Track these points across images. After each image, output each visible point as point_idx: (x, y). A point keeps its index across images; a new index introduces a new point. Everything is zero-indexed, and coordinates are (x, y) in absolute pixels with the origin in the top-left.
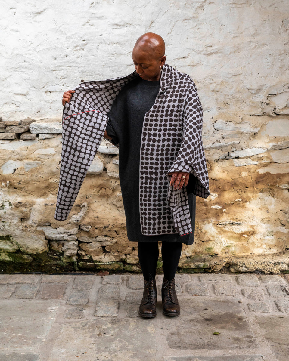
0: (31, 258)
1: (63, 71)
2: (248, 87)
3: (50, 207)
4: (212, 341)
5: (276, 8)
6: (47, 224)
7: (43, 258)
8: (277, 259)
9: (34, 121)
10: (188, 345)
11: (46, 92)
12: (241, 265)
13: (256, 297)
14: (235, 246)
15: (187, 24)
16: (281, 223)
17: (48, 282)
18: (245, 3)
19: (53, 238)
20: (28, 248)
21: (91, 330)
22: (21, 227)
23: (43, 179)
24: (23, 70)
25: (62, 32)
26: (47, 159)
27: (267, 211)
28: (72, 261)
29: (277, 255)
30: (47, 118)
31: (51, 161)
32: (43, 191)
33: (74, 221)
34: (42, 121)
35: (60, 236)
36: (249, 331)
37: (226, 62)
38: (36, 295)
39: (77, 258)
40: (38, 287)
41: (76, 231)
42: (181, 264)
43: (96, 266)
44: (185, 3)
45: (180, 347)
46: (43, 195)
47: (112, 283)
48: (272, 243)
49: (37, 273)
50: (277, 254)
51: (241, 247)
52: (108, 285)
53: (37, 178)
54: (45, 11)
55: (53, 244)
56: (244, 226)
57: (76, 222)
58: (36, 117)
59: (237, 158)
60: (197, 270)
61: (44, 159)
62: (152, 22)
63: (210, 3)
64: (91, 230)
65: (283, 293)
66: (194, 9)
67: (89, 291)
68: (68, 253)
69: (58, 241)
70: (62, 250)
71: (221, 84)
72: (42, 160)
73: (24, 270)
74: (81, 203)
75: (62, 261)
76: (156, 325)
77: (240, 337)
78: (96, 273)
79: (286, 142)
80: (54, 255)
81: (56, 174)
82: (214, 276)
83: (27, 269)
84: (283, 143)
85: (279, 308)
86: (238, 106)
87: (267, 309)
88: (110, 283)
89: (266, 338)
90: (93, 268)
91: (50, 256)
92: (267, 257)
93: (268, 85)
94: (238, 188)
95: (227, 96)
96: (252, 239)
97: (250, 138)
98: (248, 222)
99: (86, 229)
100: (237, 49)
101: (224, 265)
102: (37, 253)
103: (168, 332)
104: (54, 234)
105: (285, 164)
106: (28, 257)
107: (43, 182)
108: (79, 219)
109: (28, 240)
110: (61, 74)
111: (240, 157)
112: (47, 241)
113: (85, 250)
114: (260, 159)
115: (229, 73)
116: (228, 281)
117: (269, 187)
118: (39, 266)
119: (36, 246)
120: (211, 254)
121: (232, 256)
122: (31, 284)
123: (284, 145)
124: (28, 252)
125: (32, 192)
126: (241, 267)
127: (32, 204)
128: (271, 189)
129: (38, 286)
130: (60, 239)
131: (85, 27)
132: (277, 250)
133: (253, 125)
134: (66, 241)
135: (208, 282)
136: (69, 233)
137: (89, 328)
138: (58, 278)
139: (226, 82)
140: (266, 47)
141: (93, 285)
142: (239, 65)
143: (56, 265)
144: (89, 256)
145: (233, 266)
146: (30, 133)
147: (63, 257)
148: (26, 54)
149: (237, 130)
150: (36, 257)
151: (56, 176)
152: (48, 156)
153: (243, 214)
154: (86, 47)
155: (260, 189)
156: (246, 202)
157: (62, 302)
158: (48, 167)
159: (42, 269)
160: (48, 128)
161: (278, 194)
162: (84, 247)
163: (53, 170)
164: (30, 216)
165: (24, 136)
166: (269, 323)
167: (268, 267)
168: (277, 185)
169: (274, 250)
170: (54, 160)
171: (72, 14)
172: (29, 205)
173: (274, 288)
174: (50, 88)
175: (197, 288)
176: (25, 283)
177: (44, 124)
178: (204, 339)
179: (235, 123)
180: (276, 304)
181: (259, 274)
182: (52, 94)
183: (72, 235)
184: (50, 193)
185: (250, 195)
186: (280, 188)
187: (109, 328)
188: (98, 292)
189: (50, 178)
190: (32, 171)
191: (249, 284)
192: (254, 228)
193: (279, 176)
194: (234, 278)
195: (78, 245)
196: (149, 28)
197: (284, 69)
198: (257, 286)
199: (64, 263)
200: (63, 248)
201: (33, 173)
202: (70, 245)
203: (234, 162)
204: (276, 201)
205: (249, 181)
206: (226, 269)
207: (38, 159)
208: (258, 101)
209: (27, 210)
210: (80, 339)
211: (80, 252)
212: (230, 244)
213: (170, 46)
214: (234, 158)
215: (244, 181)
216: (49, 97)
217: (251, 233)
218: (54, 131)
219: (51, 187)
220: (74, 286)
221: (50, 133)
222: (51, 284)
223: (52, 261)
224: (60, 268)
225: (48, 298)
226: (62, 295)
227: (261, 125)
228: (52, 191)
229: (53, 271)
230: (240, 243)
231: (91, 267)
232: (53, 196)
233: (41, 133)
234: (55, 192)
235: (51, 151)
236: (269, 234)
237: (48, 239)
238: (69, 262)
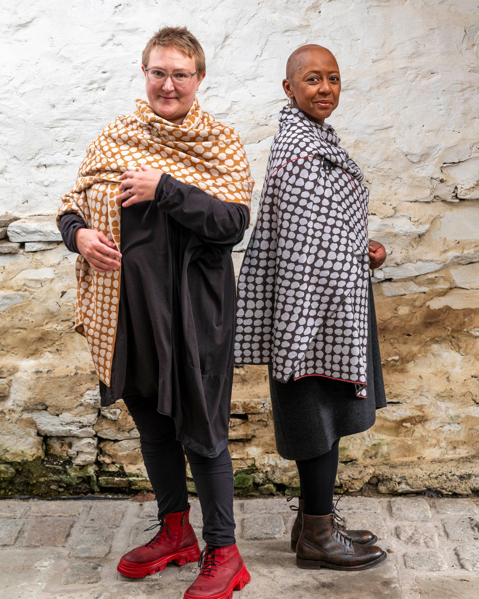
0: (12, 469)
1: (67, 128)
2: (404, 150)
3: (45, 375)
5: (453, 6)
6: (40, 407)
7: (33, 470)
8: (465, 470)
9: (16, 219)
11: (38, 167)
12: (398, 480)
13: (422, 541)
14: (388, 444)
15: (290, 39)
16: (475, 401)
17: (39, 514)
19: (51, 432)
20: (6, 451)
23: (33, 325)
25: (65, 58)
26: (39, 288)
27: (448, 378)
28: (88, 475)
29: (467, 460)
30: (40, 213)
31: (47, 292)
32: (34, 347)
33: (89, 401)
34: (31, 219)
35: (65, 429)
37: (363, 105)
38: (17, 538)
39: (97, 469)
40: (21, 523)
41: (93, 419)
42: (287, 478)
43: (130, 483)
46: (34, 353)
48: (457, 438)
49: (23, 497)
50: (467, 458)
51: (400, 447)
53: (22, 322)
54: (34, 22)
55: (52, 444)
56: (404, 407)
57: (92, 402)
58: (21, 212)
59: (390, 280)
61: (34, 288)
62: (227, 37)
64: (120, 417)
65: (472, 532)
66: (303, 11)
67: (115, 531)
68: (78, 461)
69: (61, 438)
70: (68, 455)
71: (355, 147)
72: (30, 289)
75: (69, 475)
78: (132, 497)
80: (53, 464)
81: (56, 316)
82: (348, 501)
83: (5, 491)
84: (473, 253)
85: (462, 561)
86: (388, 186)
87: (439, 564)
90: (126, 488)
91: (47, 465)
92: (448, 464)
93: (442, 146)
94: (392, 336)
95: (366, 167)
96: (419, 430)
97: (410, 244)
98: (413, 400)
99: (112, 416)
100: (384, 82)
101: (367, 480)
102: (23, 460)
104: (53, 425)
105: (478, 291)
106: (7, 468)
107: (32, 331)
109: (7, 437)
110: (65, 133)
111: (394, 278)
112: (42, 438)
113: (111, 453)
114: (431, 281)
115: (369, 127)
116: (372, 511)
117: (449, 333)
118: (28, 484)
119: (21, 448)
120: (344, 460)
121: (384, 464)
122: (10, 518)
123: (476, 256)
124: (6, 458)
125: (13, 348)
126: (399, 483)
127: (15, 370)
128: (454, 337)
130: (64, 435)
131: (104, 48)
132: (467, 451)
133: (416, 219)
134: (75, 439)
136: (80, 422)
138: (59, 506)
139: (365, 143)
140: (436, 78)
141: (122, 519)
142: (388, 111)
143: (58, 482)
145: (384, 483)
146: (10, 241)
147: (70, 468)
148: (1, 99)
149: (387, 230)
150: (21, 468)
151: (57, 318)
152: (41, 282)
153: (403, 384)
154: (109, 85)
155: (433, 337)
156: (408, 362)
157: (62, 553)
158: (42, 302)
159: (33, 490)
160: (41, 232)
161: (467, 346)
162: (109, 448)
163: (50, 308)
164: (9, 393)
166: (439, 592)
167: (449, 484)
168: (465, 330)
169: (463, 452)
170: (51, 290)
171: (82, 26)
172: (9, 373)
173: (457, 523)
174: (44, 159)
177: (33, 225)
179: (382, 217)
180: (457, 554)
181: (432, 496)
182: (49, 169)
183: (86, 426)
184: (46, 350)
186: (471, 335)
188: (130, 533)
189: (45, 322)
190: (13, 310)
191: (410, 515)
192: (423, 410)
193: (468, 312)
194: (385, 505)
195: (98, 445)
196: (222, 48)
197: (469, 116)
198: (425, 520)
199: (73, 479)
200: (70, 450)
201: (14, 314)
202: (83, 445)
203: (384, 289)
204: (464, 359)
205: (413, 323)
206: (371, 487)
207: (24, 288)
208: (423, 175)
209: (5, 381)
211: (101, 459)
212: (378, 441)
213: (261, 79)
214: (382, 281)
215: (403, 323)
216: (44, 175)
217: (417, 419)
218: (51, 237)
219: (48, 340)
220: (88, 521)
221: (44, 240)
222: (46, 517)
223: (51, 474)
224: (65, 488)
225: (37, 544)
226: (63, 540)
227: (432, 219)
228: (49, 346)
229: (52, 493)
230: (397, 438)
231: (123, 485)
232: (50, 356)
233: (28, 240)
234: (55, 347)
235: (46, 273)
236: (451, 421)
237: (43, 434)
238: (81, 477)
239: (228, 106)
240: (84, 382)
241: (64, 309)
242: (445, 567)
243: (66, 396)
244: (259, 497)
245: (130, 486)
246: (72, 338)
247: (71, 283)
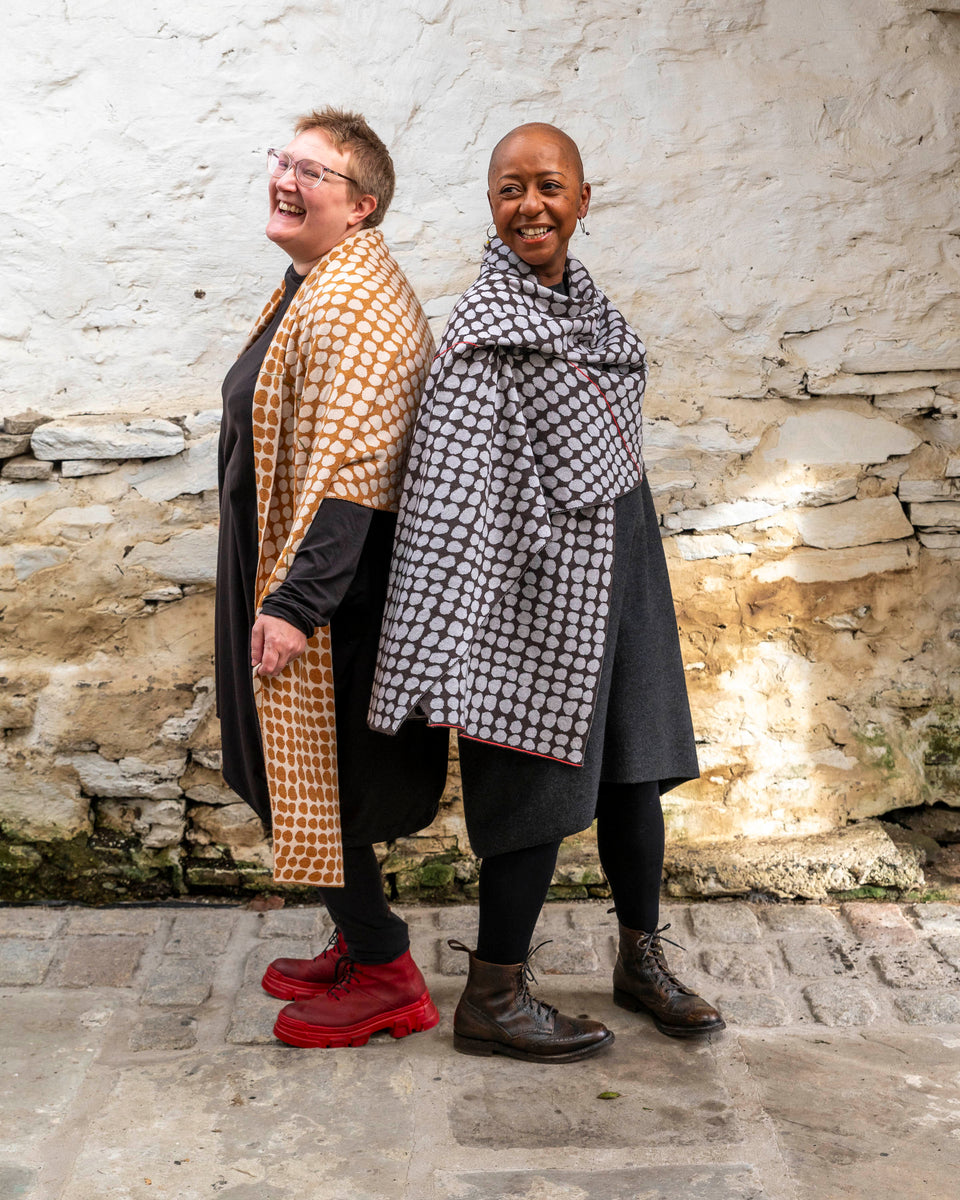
0: (35, 854)
1: (137, 263)
2: (720, 309)
3: (96, 691)
4: (593, 1120)
5: (804, 64)
6: (86, 747)
7: (73, 856)
8: (817, 856)
9: (46, 420)
10: (518, 1135)
11: (85, 330)
12: (702, 874)
13: (746, 976)
14: (684, 812)
15: (524, 115)
17: (86, 932)
18: (706, 50)
19: (105, 790)
20: (26, 822)
21: (210, 1085)
22: (4, 758)
23: (75, 604)
24: (12, 260)
25: (135, 141)
26: (87, 540)
27: (787, 700)
28: (168, 864)
29: (819, 839)
30: (88, 411)
31: (100, 548)
32: (75, 642)
33: (172, 736)
34: (72, 421)
35: (130, 784)
36: (716, 1088)
37: (649, 231)
38: (46, 974)
39: (184, 854)
40: (53, 947)
41: (178, 768)
43: (242, 879)
44: (517, 50)
45: (490, 1139)
46: (76, 654)
47: (289, 933)
48: (802, 804)
49: (54, 902)
50: (819, 836)
51: (705, 817)
52: (278, 941)
53: (55, 599)
54: (81, 76)
55: (107, 811)
56: (712, 749)
57: (177, 738)
58: (54, 408)
59: (691, 532)
60: (565, 890)
61: (76, 540)
62: (416, 110)
63: (596, 50)
65: (832, 962)
66: (548, 67)
67: (217, 960)
68: (152, 840)
69: (121, 800)
70: (133, 831)
71: (634, 302)
72: (70, 542)
73: (13, 893)
74: (195, 677)
75: (136, 864)
76: (420, 1070)
77: (684, 1105)
78: (244, 903)
79: (844, 483)
80: (108, 846)
83: (24, 892)
84: (833, 486)
85: (816, 1011)
86: (689, 370)
87: (777, 1015)
88: (283, 935)
89: (767, 1110)
90: (234, 887)
91: (97, 848)
92: (787, 846)
93: (783, 303)
94: (693, 628)
95: (653, 338)
96: (740, 788)
97: (727, 470)
98: (727, 736)
99: (211, 763)
100: (684, 192)
102: (54, 839)
103: (458, 1091)
104: (108, 778)
105: (841, 552)
106: (26, 853)
107: (73, 614)
108: (189, 730)
109: (28, 799)
110: (132, 271)
111: (699, 529)
112: (89, 800)
113: (208, 827)
114: (760, 534)
115: (658, 268)
117: (790, 624)
118: (63, 880)
119: (53, 818)
121: (678, 847)
122: (34, 938)
123: (837, 491)
124: (26, 835)
125: (39, 644)
126: (705, 879)
127: (42, 682)
128: (798, 631)
129: (55, 946)
130: (128, 795)
131: (205, 125)
132: (819, 824)
133: (737, 428)
134: (146, 802)
135: (596, 928)
136: (156, 773)
137: (203, 1082)
138: (121, 918)
139: (651, 296)
140: (773, 186)
141: (229, 939)
142: (691, 242)
143: (117, 877)
144: (221, 849)
145: (679, 878)
146: (35, 458)
147: (137, 852)
148: (22, 211)
149: (688, 446)
150: (53, 852)
151: (117, 593)
152: (90, 530)
153: (711, 711)
154: (210, 190)
155: (763, 630)
156: (719, 671)
157: (126, 997)
158: (91, 565)
159: (71, 891)
160: (90, 443)
161: (820, 646)
162: (205, 818)
163: (105, 575)
164: (32, 721)
165: (13, 468)
166: (780, 1062)
167: (788, 880)
168: (817, 618)
169: (812, 826)
170: (107, 543)
171: (164, 85)
172: (32, 687)
173: (804, 946)
174: (97, 316)
175: (561, 948)
176: (14, 936)
177: (76, 431)
178: (569, 1114)
179: (679, 423)
180: (807, 999)
181: (760, 902)
182: (104, 334)
183: (166, 780)
184: (96, 647)
185: (732, 650)
186: (827, 628)
187: (267, 1082)
188: (244, 963)
189: (96, 600)
190: (40, 578)
191: (725, 933)
192: (746, 754)
193: (823, 588)
194: (682, 915)
195: (186, 812)
196: (407, 129)
197: (830, 253)
198: (751, 941)
199: (142, 871)
200: (137, 822)
201: (42, 585)
202: (160, 812)
203: (680, 547)
204: (815, 668)
205: (729, 606)
207: (59, 539)
208: (750, 352)
209: (25, 701)
210: (172, 1115)
211: (192, 837)
212: (669, 808)
213: (474, 183)
214: (678, 534)
215: (714, 606)
216: (93, 344)
217: (735, 771)
218: (108, 452)
219: (100, 630)
220: (169, 944)
221: (96, 457)
222: (97, 938)
223: (104, 863)
224: (128, 888)
225: (83, 983)
226: (128, 975)
227: (764, 428)
228: (102, 641)
229: (105, 896)
230: (700, 803)
231: (229, 882)
232: (105, 658)
233: (67, 457)
234: (114, 643)
235: (98, 514)
236: (792, 775)
237: (90, 794)
238: (156, 869)
239: (416, 228)
240: (162, 705)
241: (129, 577)
242: (789, 1019)
243: (132, 728)
244: (465, 904)
245: (242, 884)
246: (143, 627)
247: (141, 532)
